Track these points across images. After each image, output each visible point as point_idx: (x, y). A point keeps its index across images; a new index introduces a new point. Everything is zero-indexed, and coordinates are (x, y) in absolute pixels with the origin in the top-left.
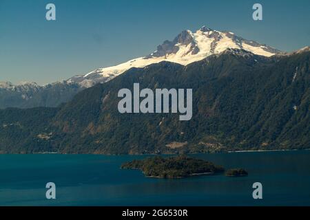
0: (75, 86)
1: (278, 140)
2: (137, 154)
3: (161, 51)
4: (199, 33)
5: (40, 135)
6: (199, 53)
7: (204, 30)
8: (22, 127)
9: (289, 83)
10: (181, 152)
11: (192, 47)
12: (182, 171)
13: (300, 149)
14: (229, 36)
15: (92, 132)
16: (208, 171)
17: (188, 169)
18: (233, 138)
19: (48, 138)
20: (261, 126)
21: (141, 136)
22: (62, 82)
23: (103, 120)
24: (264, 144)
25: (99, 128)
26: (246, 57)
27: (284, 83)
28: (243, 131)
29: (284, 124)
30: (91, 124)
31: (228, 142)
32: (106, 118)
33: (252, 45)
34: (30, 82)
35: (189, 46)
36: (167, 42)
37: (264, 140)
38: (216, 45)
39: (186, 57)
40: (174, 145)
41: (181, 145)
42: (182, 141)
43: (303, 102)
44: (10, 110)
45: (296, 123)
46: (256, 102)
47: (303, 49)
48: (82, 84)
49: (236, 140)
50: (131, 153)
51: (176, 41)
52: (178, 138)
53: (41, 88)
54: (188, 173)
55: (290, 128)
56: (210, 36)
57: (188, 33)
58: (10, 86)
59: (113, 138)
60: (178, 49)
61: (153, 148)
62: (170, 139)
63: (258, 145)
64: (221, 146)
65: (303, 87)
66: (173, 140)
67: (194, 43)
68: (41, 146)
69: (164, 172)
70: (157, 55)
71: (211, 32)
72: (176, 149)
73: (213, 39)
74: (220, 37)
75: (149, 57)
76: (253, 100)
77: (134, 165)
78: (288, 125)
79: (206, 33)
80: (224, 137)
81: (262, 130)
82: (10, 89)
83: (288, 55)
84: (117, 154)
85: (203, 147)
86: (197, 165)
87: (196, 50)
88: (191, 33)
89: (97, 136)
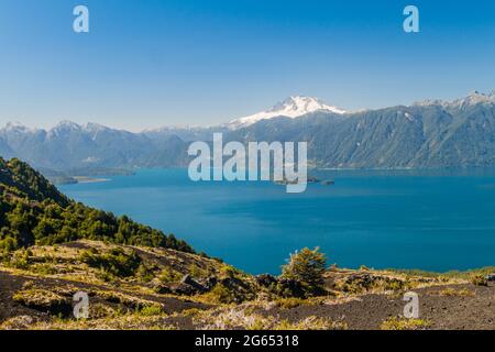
1: (348, 163)
4: (297, 98)
6: (298, 111)
7: (301, 96)
9: (355, 130)
11: (293, 106)
24: (340, 165)
26: (329, 114)
27: (352, 130)
28: (328, 157)
29: (352, 153)
31: (319, 164)
37: (340, 162)
38: (308, 106)
39: (290, 112)
43: (363, 141)
45: (359, 153)
46: (335, 141)
49: (324, 163)
55: (356, 156)
56: (304, 100)
57: (291, 98)
60: (285, 107)
63: (336, 166)
65: (364, 132)
67: (294, 104)
73: (306, 102)
74: (310, 101)
78: (354, 154)
79: (302, 98)
81: (339, 156)
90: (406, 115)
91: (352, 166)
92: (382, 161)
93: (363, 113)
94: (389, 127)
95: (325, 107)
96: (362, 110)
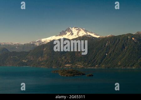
0: (33, 45)
1: (101, 65)
2: (55, 68)
3: (61, 34)
4: (73, 28)
5: (23, 61)
6: (73, 35)
7: (75, 28)
8: (17, 58)
9: (105, 46)
10: (70, 68)
11: (71, 33)
12: (72, 74)
13: (108, 68)
14: (83, 30)
15: (40, 60)
16: (80, 74)
17: (74, 74)
18: (87, 63)
19: (26, 61)
20: (95, 60)
21: (57, 62)
22: (29, 43)
23: (44, 56)
24: (97, 66)
25: (43, 59)
26: (91, 37)
27: (103, 46)
28: (90, 61)
29: (103, 59)
30: (40, 58)
31: (85, 65)
32: (45, 56)
33: (91, 33)
34: (18, 43)
35: (70, 32)
36: (63, 31)
37: (96, 64)
38: (79, 32)
39: (69, 36)
40: (67, 65)
41: (69, 65)
42: (70, 64)
43: (109, 53)
44: (13, 52)
45: (107, 59)
46: (94, 52)
47: (109, 35)
48: (35, 44)
49: (87, 64)
50: (53, 67)
51: (66, 31)
52: (68, 63)
53: (22, 45)
54: (74, 75)
55: (105, 61)
56: (77, 30)
57: (70, 29)
58: (12, 44)
59: (47, 63)
60: (66, 33)
61: (60, 66)
62: (66, 63)
63: (94, 66)
64: (82, 66)
65: (109, 48)
66: (67, 64)
67: (72, 32)
68: (24, 64)
69: (66, 74)
70: (60, 35)
71: (77, 28)
72: (68, 67)
73: (78, 31)
74: (80, 30)
75: (57, 36)
76: (93, 52)
77: (56, 72)
78: (104, 60)
79: (76, 29)
80: (83, 63)
81: (96, 61)
82: (12, 45)
83: (104, 37)
84: (49, 68)
85: (77, 66)
86: (77, 72)
87: (72, 34)
88: (71, 28)
89: (42, 61)
90: (133, 38)
91: (103, 66)
92: (119, 64)
93: (109, 37)
94: (123, 45)
95: (89, 34)
96: (108, 35)
